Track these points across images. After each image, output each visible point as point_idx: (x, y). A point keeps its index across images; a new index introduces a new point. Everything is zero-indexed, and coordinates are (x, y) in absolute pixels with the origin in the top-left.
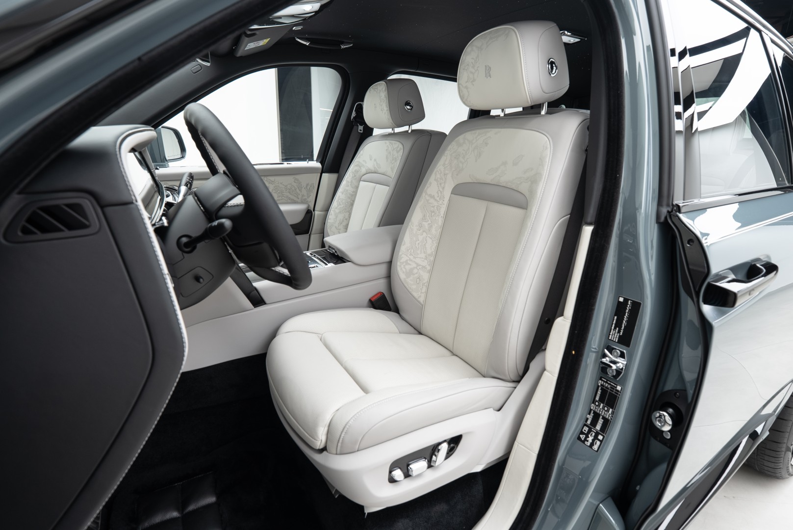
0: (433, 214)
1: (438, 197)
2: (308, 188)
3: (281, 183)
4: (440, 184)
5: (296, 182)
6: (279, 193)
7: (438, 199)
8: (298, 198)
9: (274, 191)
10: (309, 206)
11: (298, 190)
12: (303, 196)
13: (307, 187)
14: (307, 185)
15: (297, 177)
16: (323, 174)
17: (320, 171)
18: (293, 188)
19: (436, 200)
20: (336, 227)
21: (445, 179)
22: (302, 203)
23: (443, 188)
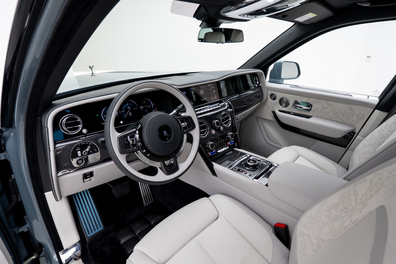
0: (345, 210)
1: (361, 200)
2: (359, 117)
3: (338, 108)
4: (372, 189)
5: (350, 110)
6: (334, 113)
7: (359, 201)
8: (349, 121)
9: (331, 111)
10: (355, 129)
11: (350, 116)
12: (353, 121)
13: (358, 115)
14: (359, 114)
15: (352, 106)
16: (376, 110)
17: (374, 107)
18: (346, 113)
19: (356, 200)
20: (359, 154)
21: (379, 189)
22: (350, 126)
23: (371, 196)
